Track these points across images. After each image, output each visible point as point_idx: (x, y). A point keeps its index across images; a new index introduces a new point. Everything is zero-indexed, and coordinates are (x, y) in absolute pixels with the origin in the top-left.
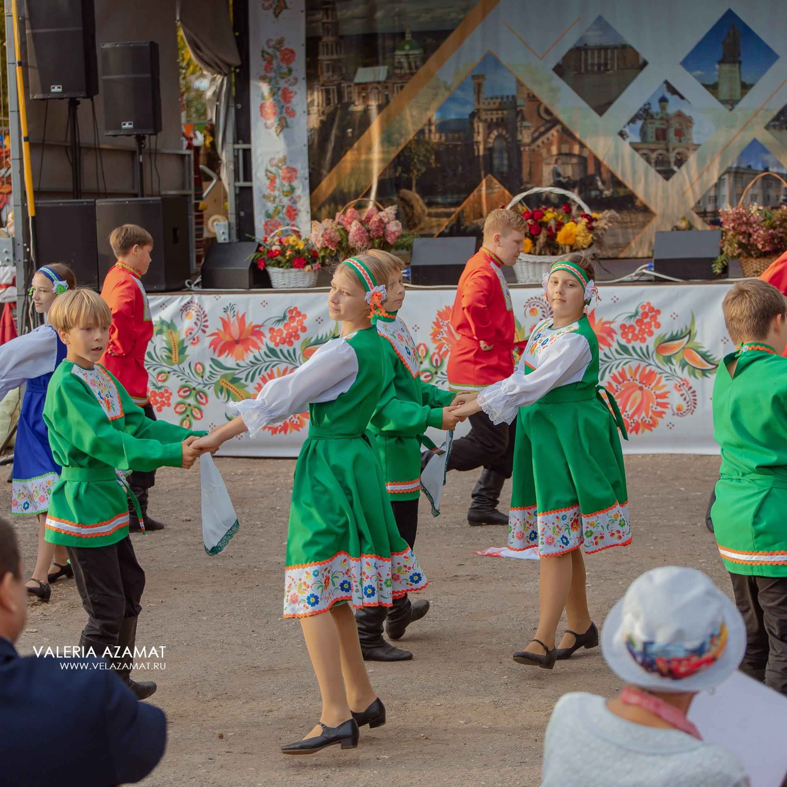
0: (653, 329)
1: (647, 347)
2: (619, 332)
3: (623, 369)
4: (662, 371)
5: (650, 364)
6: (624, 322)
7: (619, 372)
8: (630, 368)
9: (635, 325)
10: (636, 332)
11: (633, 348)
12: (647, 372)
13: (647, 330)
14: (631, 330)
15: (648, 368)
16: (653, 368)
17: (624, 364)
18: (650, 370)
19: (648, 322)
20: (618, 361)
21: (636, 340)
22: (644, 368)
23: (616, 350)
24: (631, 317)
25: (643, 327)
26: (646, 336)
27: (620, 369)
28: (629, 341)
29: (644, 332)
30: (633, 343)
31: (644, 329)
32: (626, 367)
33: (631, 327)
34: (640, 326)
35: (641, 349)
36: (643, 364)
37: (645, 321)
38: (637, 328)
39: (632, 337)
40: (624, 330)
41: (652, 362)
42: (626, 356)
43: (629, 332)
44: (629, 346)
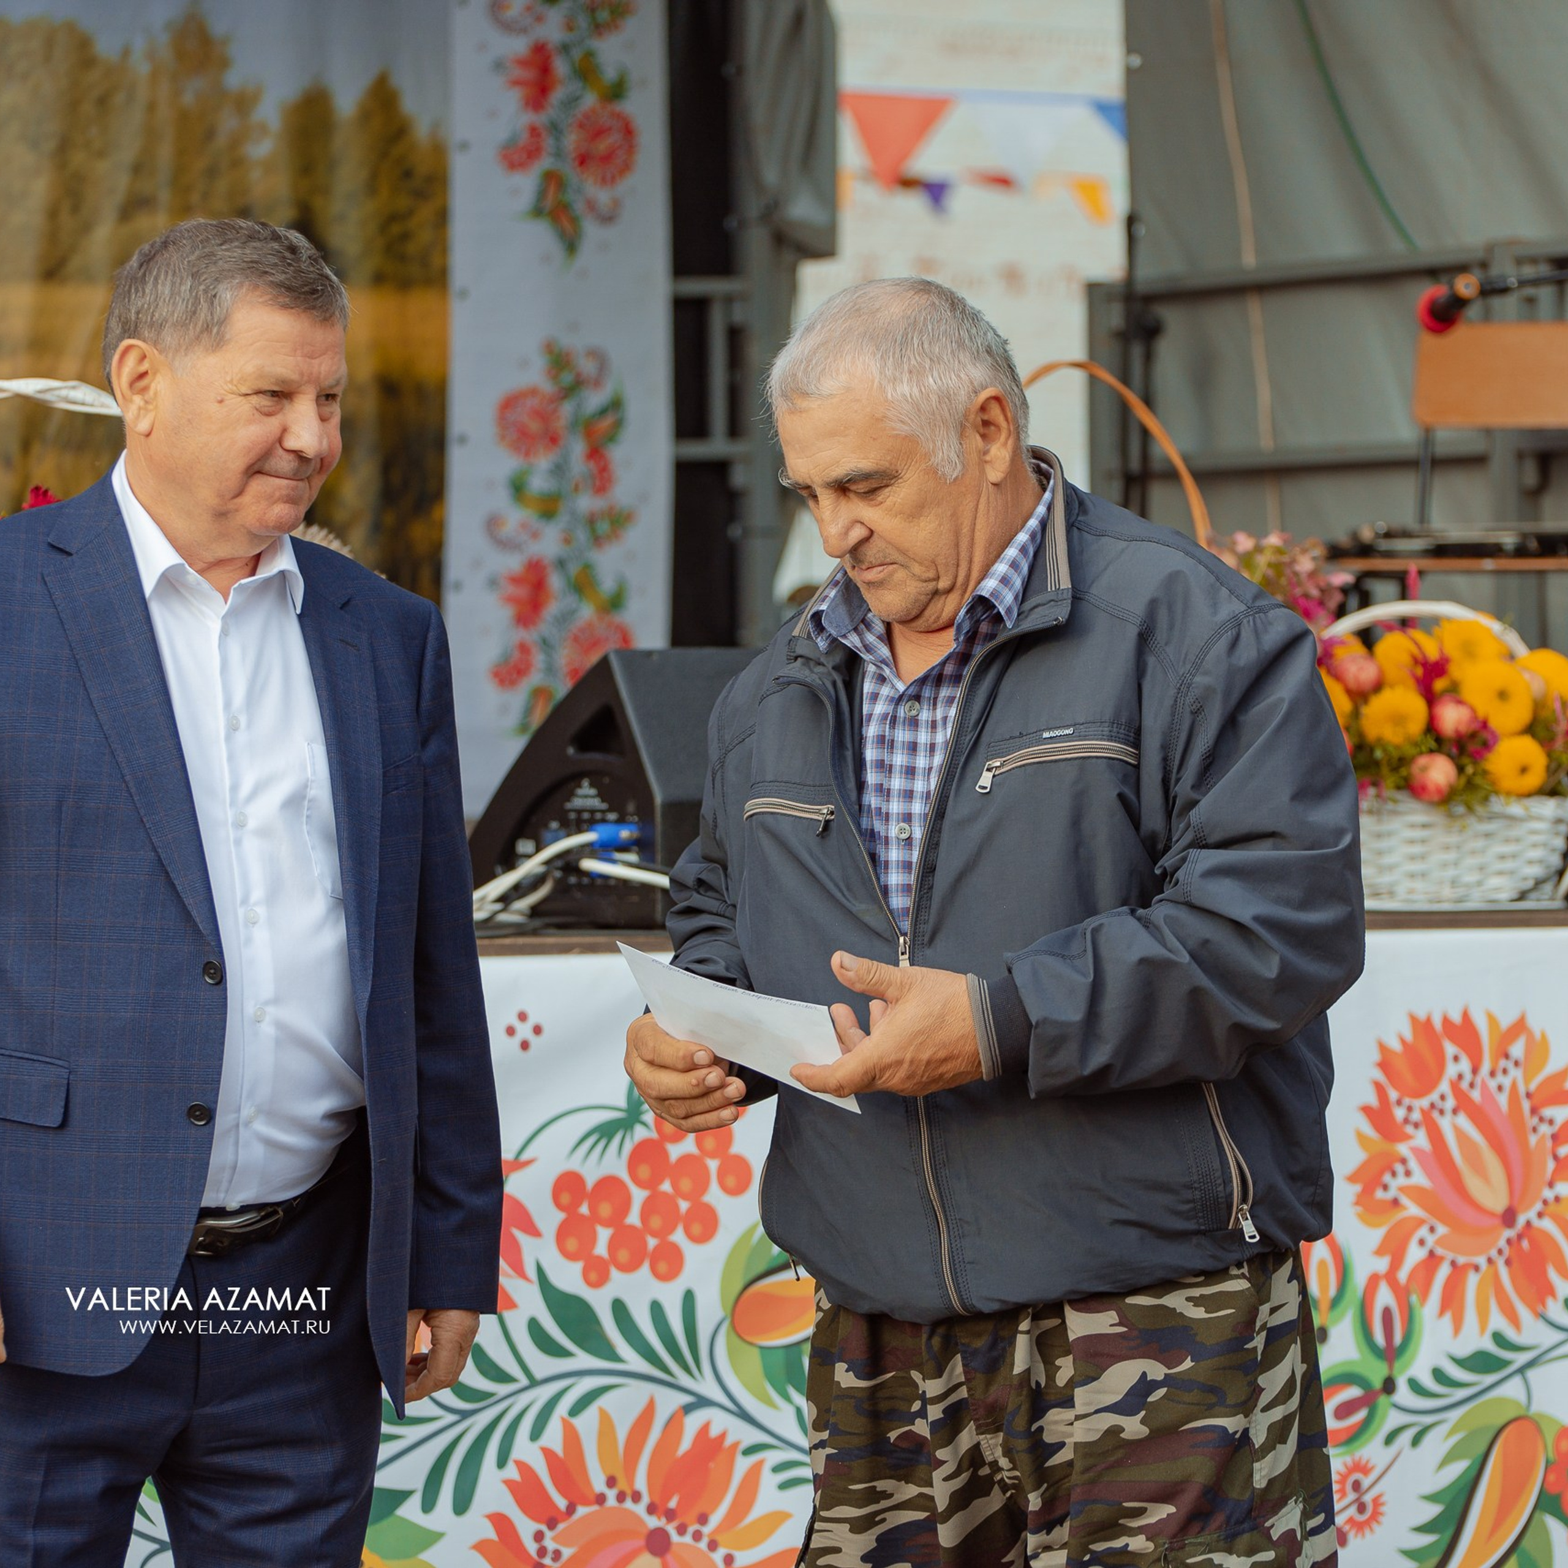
0: (714, 1195)
1: (689, 1299)
2: (548, 1218)
3: (571, 1437)
4: (763, 1438)
5: (702, 1402)
6: (574, 1164)
7: (548, 1453)
8: (606, 1422)
9: (624, 1176)
10: (634, 1218)
11: (619, 1309)
12: (686, 1444)
13: (684, 1206)
14: (605, 1210)
15: (693, 1423)
16: (720, 1422)
17: (577, 1409)
18: (705, 1428)
19: (686, 1159)
20: (545, 1393)
21: (629, 1267)
22: (674, 1424)
23: (534, 1327)
24: (606, 1132)
25: (666, 1187)
26: (678, 1236)
27: (553, 1436)
28: (597, 1274)
29: (672, 1220)
30: (620, 1284)
31: (670, 1201)
32: (587, 1423)
33: (609, 1185)
34: (650, 1185)
35: (657, 1310)
36: (669, 1402)
37: (675, 1151)
38: (639, 1195)
39: (613, 1246)
40: (569, 1210)
41: (708, 1388)
42: (583, 1360)
43: (595, 1218)
44: (600, 1301)
